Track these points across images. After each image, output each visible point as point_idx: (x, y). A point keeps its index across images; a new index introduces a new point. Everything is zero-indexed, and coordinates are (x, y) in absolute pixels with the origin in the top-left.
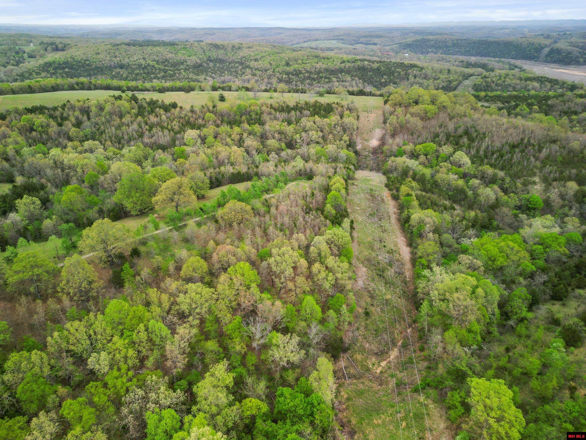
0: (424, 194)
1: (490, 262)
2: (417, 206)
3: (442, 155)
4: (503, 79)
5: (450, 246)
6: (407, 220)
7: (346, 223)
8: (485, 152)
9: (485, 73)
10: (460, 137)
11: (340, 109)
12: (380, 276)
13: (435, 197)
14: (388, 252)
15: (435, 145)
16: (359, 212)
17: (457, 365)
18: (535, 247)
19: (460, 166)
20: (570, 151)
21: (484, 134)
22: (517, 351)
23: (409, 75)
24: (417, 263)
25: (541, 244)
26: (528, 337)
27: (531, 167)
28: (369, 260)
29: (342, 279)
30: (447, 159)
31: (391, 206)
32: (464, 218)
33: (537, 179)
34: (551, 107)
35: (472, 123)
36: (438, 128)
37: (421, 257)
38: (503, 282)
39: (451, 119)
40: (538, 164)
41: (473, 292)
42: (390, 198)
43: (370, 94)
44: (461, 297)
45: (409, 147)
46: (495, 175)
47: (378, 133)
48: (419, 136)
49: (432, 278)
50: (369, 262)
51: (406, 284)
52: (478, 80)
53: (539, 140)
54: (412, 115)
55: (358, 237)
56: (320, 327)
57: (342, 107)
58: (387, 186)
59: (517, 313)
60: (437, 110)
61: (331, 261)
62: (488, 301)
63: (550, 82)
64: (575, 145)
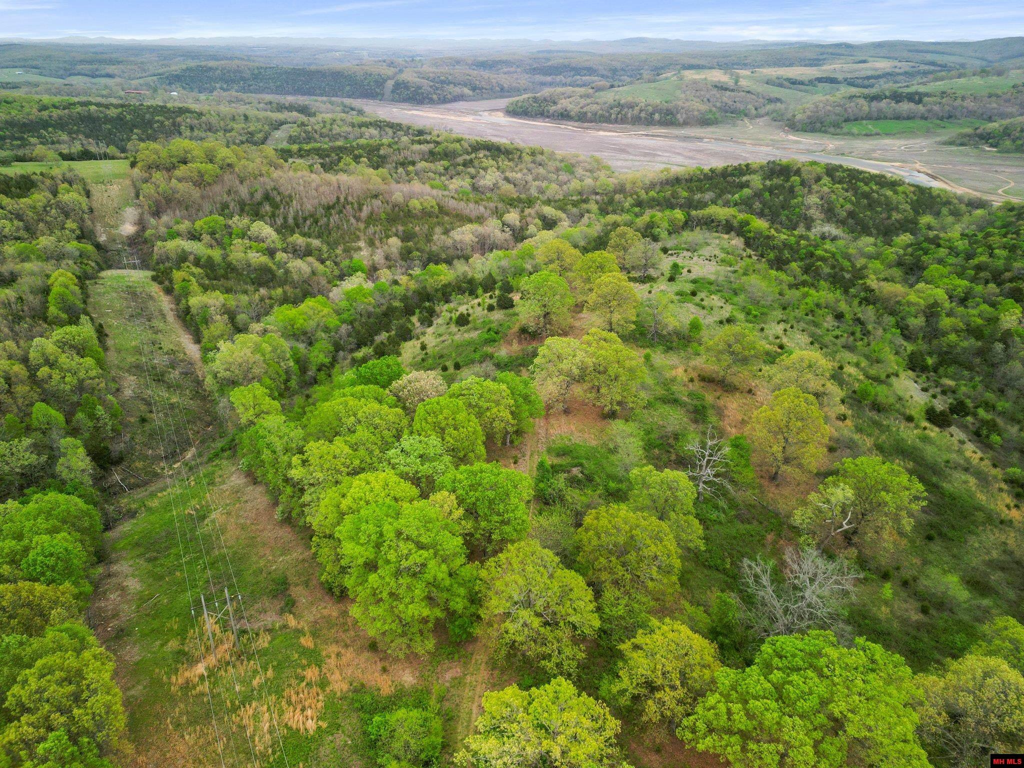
0: (214, 282)
2: (198, 290)
3: (235, 230)
4: (328, 126)
8: (294, 219)
9: (303, 118)
10: (260, 204)
11: (48, 182)
12: (159, 380)
14: (167, 354)
15: (223, 218)
18: (340, 303)
19: (262, 241)
20: (394, 205)
21: (290, 196)
23: (179, 125)
27: (353, 230)
28: (137, 367)
29: (89, 379)
30: (243, 234)
31: (165, 303)
33: (362, 244)
34: (383, 157)
35: (272, 184)
36: (225, 196)
39: (241, 182)
40: (362, 226)
42: (161, 293)
43: (105, 156)
45: (184, 226)
46: (308, 245)
47: (131, 213)
50: (138, 369)
52: (294, 130)
53: (358, 197)
54: (180, 180)
57: (52, 178)
58: (154, 279)
60: (219, 171)
63: (391, 127)
64: (398, 197)
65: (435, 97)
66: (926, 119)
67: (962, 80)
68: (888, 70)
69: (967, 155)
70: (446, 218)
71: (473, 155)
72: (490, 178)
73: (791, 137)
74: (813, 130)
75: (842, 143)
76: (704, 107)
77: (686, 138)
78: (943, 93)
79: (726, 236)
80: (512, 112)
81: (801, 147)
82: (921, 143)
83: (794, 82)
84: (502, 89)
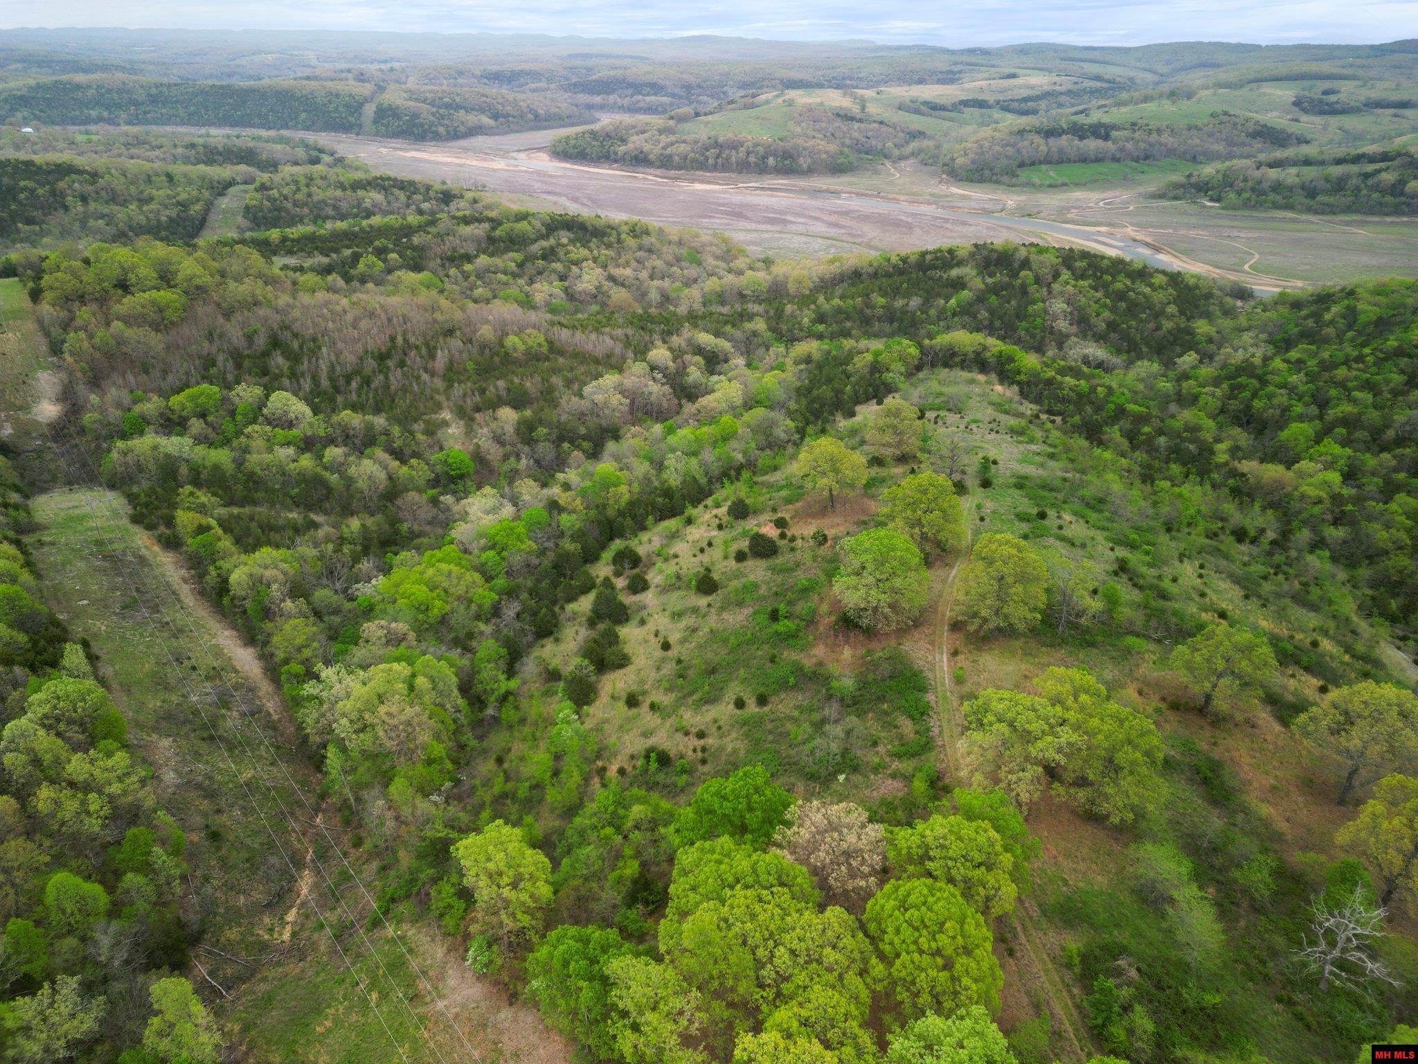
0: (235, 510)
1: (421, 617)
2: (233, 549)
3: (241, 407)
4: (304, 189)
5: (336, 612)
6: (223, 587)
7: (73, 655)
8: (331, 379)
9: (259, 176)
10: (266, 354)
12: (212, 738)
13: (262, 510)
14: (207, 678)
15: (215, 389)
16: (91, 610)
17: (429, 834)
18: (484, 556)
19: (291, 425)
20: (483, 346)
21: (314, 340)
22: (513, 755)
24: (283, 678)
25: (493, 547)
26: (523, 721)
27: (428, 392)
28: (168, 717)
29: (125, 793)
30: (256, 413)
31: (168, 567)
32: (341, 540)
33: (446, 415)
34: (421, 250)
35: (278, 317)
36: (206, 344)
37: (286, 661)
38: (456, 642)
39: (227, 317)
40: (439, 384)
41: (411, 688)
42: (156, 548)
44: (394, 709)
45: (152, 406)
47: (47, 381)
48: (165, 372)
49: (324, 694)
50: (170, 721)
51: (275, 729)
52: (251, 197)
53: (424, 335)
54: (127, 320)
55: (116, 674)
56: (115, 926)
58: (136, 520)
59: (493, 690)
60: (184, 299)
61: (77, 766)
62: (441, 693)
63: (401, 189)
64: (486, 332)
65: (441, 130)
66: (1118, 160)
67: (1151, 107)
68: (1046, 88)
69: (1185, 213)
70: (561, 360)
71: (552, 241)
72: (589, 278)
73: (955, 190)
74: (982, 180)
75: (1023, 198)
76: (832, 147)
77: (816, 193)
78: (1134, 124)
79: (981, 378)
80: (563, 152)
81: (973, 205)
82: (1120, 195)
83: (935, 108)
84: (537, 116)
